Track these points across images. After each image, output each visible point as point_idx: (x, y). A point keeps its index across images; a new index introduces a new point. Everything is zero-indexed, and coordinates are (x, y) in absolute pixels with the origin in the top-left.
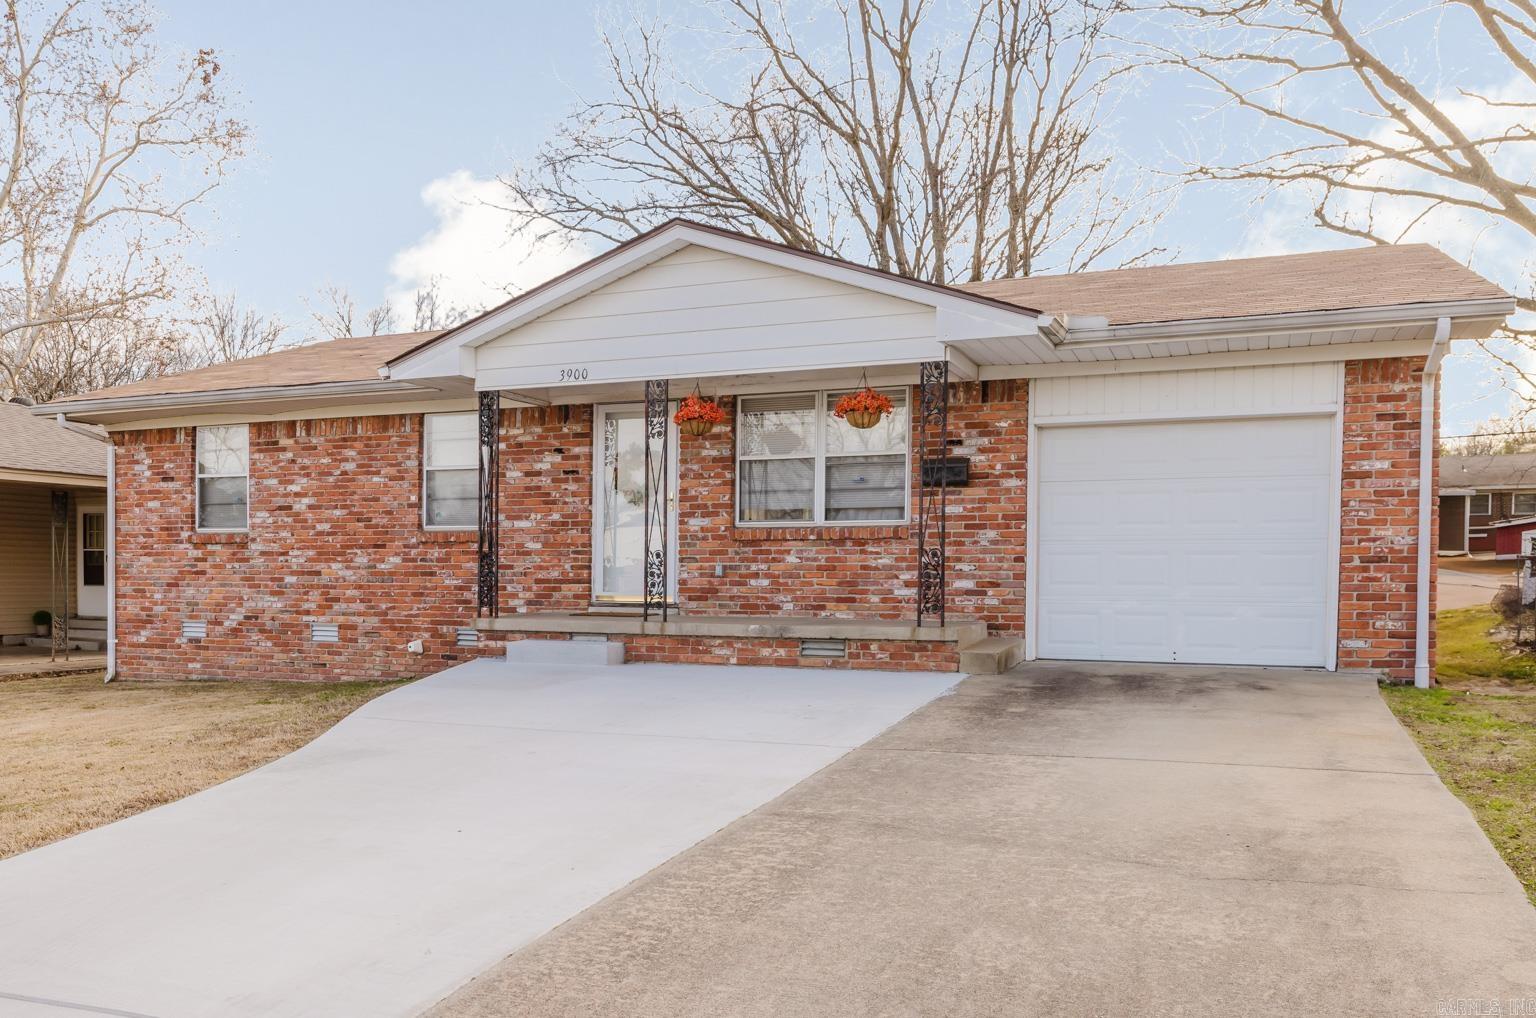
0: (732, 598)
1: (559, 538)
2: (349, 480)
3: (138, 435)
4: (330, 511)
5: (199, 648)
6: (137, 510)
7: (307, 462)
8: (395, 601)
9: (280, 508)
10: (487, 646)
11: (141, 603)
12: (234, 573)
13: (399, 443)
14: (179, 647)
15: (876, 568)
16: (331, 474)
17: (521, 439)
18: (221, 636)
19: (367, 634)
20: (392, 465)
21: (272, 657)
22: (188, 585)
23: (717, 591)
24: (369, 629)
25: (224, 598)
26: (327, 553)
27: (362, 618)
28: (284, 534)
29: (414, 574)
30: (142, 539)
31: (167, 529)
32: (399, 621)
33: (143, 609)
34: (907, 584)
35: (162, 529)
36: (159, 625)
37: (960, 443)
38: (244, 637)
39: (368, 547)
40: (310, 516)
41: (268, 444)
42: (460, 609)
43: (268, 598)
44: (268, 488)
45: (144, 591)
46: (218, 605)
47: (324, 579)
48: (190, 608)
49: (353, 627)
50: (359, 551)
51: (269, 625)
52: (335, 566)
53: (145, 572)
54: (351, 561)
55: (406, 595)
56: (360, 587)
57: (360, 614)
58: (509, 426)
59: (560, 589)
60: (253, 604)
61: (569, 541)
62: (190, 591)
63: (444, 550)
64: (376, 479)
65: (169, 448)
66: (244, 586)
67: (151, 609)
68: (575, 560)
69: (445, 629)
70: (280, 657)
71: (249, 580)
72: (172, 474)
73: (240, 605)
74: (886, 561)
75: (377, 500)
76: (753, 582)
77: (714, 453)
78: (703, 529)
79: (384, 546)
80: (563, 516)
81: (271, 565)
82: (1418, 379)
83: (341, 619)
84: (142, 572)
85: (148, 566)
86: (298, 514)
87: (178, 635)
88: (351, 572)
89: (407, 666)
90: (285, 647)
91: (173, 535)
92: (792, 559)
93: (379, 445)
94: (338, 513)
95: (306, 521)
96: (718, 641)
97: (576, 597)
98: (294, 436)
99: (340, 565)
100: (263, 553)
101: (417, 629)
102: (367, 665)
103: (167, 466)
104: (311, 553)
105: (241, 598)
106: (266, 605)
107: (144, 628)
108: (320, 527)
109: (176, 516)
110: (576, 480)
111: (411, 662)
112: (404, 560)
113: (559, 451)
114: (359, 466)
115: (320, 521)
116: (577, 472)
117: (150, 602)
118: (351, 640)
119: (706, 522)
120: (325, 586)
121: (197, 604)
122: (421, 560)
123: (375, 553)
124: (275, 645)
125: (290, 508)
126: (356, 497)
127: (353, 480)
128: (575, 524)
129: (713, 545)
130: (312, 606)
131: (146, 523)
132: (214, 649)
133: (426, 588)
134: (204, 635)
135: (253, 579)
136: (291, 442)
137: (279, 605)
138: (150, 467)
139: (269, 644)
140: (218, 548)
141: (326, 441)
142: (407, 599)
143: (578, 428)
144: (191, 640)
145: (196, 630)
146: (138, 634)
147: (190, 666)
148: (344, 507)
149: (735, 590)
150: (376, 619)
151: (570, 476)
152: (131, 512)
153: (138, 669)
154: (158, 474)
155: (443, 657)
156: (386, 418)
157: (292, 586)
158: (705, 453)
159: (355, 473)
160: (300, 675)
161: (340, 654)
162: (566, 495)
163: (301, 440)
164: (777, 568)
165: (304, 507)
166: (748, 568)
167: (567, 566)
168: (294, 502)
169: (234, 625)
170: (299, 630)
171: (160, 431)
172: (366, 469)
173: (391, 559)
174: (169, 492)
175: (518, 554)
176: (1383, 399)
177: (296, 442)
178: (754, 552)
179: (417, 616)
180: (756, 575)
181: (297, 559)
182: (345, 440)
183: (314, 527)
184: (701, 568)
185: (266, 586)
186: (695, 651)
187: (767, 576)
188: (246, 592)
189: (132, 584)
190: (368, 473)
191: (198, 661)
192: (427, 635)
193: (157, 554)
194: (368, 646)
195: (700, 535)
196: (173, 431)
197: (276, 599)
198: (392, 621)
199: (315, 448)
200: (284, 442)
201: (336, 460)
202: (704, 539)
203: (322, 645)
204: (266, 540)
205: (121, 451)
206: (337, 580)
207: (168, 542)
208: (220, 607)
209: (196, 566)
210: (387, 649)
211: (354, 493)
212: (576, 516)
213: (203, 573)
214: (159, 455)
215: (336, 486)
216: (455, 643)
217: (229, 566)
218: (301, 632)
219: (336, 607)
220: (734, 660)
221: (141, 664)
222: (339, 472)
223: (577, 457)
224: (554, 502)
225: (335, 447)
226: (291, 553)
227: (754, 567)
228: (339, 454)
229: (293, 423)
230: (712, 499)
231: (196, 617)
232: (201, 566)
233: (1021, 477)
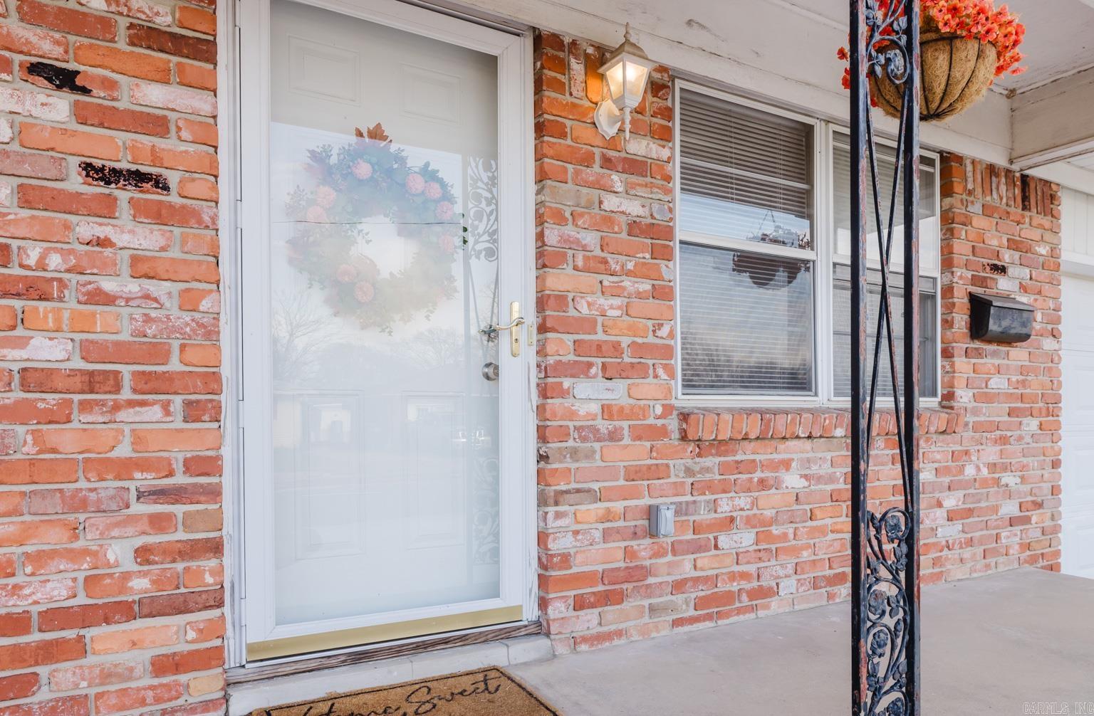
0: (679, 586)
1: (67, 439)
23: (647, 572)
37: (1002, 270)
59: (79, 649)
61: (124, 450)
68: (160, 523)
76: (722, 541)
77: (634, 208)
78: (608, 411)
80: (87, 351)
92: (793, 481)
97: (167, 665)
110: (160, 216)
119: (618, 392)
128: (153, 385)
129: (636, 453)
149: (685, 566)
151: (124, 195)
158: (611, 203)
162: (109, 269)
164: (770, 503)
166: (713, 507)
167: (120, 553)
178: (724, 469)
180: (728, 524)
184: (608, 517)
187: (749, 522)
195: (604, 426)
202: (614, 436)
212: (158, 352)
223: (156, 124)
227: (725, 505)
230: (633, 330)
233: (1054, 335)
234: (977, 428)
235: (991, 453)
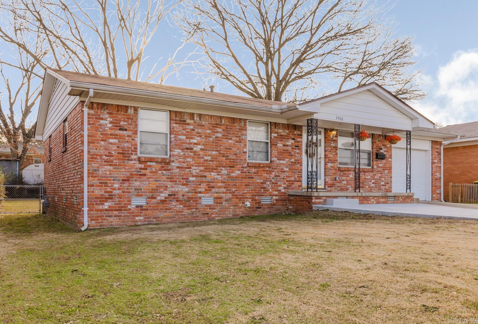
0: (338, 187)
1: (294, 167)
2: (219, 140)
3: (103, 106)
4: (211, 152)
5: (143, 210)
6: (102, 143)
7: (200, 131)
8: (238, 188)
9: (187, 149)
10: (315, 201)
11: (105, 189)
12: (163, 175)
13: (239, 129)
14: (130, 209)
15: (367, 179)
16: (211, 137)
17: (282, 134)
18: (155, 204)
19: (226, 201)
20: (236, 137)
21: (182, 212)
22: (136, 180)
24: (227, 199)
25: (157, 187)
26: (209, 169)
27: (225, 194)
28: (189, 160)
29: (245, 178)
30: (104, 157)
31: (122, 153)
32: (240, 195)
33: (105, 192)
34: (373, 183)
35: (119, 153)
36: (117, 200)
37: (381, 149)
38: (168, 204)
39: (227, 167)
40: (201, 153)
41: (181, 121)
42: (262, 190)
43: (180, 186)
44: (180, 140)
45: (107, 183)
46: (152, 190)
47: (208, 179)
48: (137, 191)
49: (221, 198)
50: (223, 169)
51: (181, 198)
52: (212, 174)
53: (108, 173)
54: (220, 172)
55: (242, 185)
56: (224, 182)
57: (223, 193)
58: (278, 129)
59: (294, 184)
60: (173, 189)
61: (296, 168)
62: (137, 184)
63: (256, 169)
64: (230, 141)
65: (123, 115)
66: (168, 181)
67: (111, 192)
68: (298, 174)
69: (257, 197)
70: (186, 212)
71: (171, 179)
72: (126, 127)
73: (166, 190)
74: (369, 177)
75: (231, 149)
76: (343, 182)
77: (334, 145)
78: (331, 167)
79: (233, 167)
80: (295, 160)
81: (183, 172)
82: (440, 146)
83: (216, 195)
84: (106, 174)
85: (110, 171)
86: (195, 152)
87: (130, 204)
88: (220, 176)
89: (243, 212)
90: (189, 207)
91: (126, 157)
92: (351, 176)
93: (231, 128)
94: (214, 153)
95: (199, 155)
96: (372, 198)
98: (193, 119)
99: (215, 174)
100: (178, 167)
101: (247, 198)
102: (226, 213)
103: (122, 123)
104: (202, 168)
105: (167, 187)
106: (180, 190)
107: (106, 201)
108: (206, 158)
109: (128, 148)
110: (299, 149)
111: (244, 210)
112: (241, 172)
113: (294, 139)
114: (223, 135)
115: (206, 156)
116: (299, 146)
117: (111, 189)
118: (220, 203)
119: (332, 165)
120: (208, 182)
121: (141, 189)
122: (248, 173)
123: (230, 169)
124: (184, 206)
125: (192, 149)
126: (222, 147)
127: (220, 141)
128: (298, 163)
129: (333, 171)
130: (203, 190)
131: (108, 149)
132: (151, 210)
133: (250, 183)
134: (145, 204)
135: (173, 178)
136: (192, 122)
137: (187, 190)
138: (111, 123)
139: (181, 206)
140: (154, 164)
141: (209, 124)
142: (243, 187)
143: (299, 133)
144: (137, 206)
145: (142, 201)
146: (103, 204)
147: (137, 218)
148: (216, 151)
149: (339, 184)
150: (231, 195)
151: (297, 147)
152: (99, 143)
153: (102, 222)
154: (117, 126)
155: (256, 208)
156: (234, 119)
157: (193, 181)
158: (332, 145)
159: (221, 138)
160: (197, 218)
161: (214, 209)
162: (296, 154)
163: (197, 122)
164: (348, 178)
165: (199, 149)
166: (342, 178)
167: (296, 176)
168: (194, 147)
169: (163, 198)
170: (197, 200)
171: (118, 106)
172: (226, 137)
173: (237, 172)
174: (124, 136)
175: (281, 172)
176: (436, 149)
177: (195, 122)
178: (343, 174)
179: (246, 193)
180: (343, 180)
181: (195, 170)
182: (217, 124)
183: (203, 158)
184: (331, 178)
185: (180, 181)
186: (367, 200)
187: (346, 181)
188: (169, 184)
189: (98, 180)
190: (227, 138)
191: (141, 216)
192: (250, 200)
193: (116, 165)
194: (227, 205)
195: (331, 168)
196: (127, 107)
197: (185, 187)
198: (237, 195)
199: (203, 126)
200: (188, 121)
201: (213, 132)
202: (332, 169)
203: (206, 206)
204: (179, 162)
205: (92, 112)
206: (214, 179)
207: (123, 159)
208: (154, 190)
209: (140, 172)
210: (235, 206)
211: (221, 146)
212: (298, 160)
213: (145, 175)
214: (117, 117)
215: (213, 142)
216: (260, 203)
217: (160, 172)
218: (197, 201)
219: (213, 190)
220: (375, 203)
221: (105, 219)
222: (214, 137)
223: (299, 142)
224: (292, 156)
225: (213, 127)
226: (192, 168)
227: (343, 178)
228: (214, 129)
229: (193, 114)
230: (334, 158)
231: (141, 195)
232: (143, 172)
233: (391, 158)
234: (377, 171)
235: (380, 175)
